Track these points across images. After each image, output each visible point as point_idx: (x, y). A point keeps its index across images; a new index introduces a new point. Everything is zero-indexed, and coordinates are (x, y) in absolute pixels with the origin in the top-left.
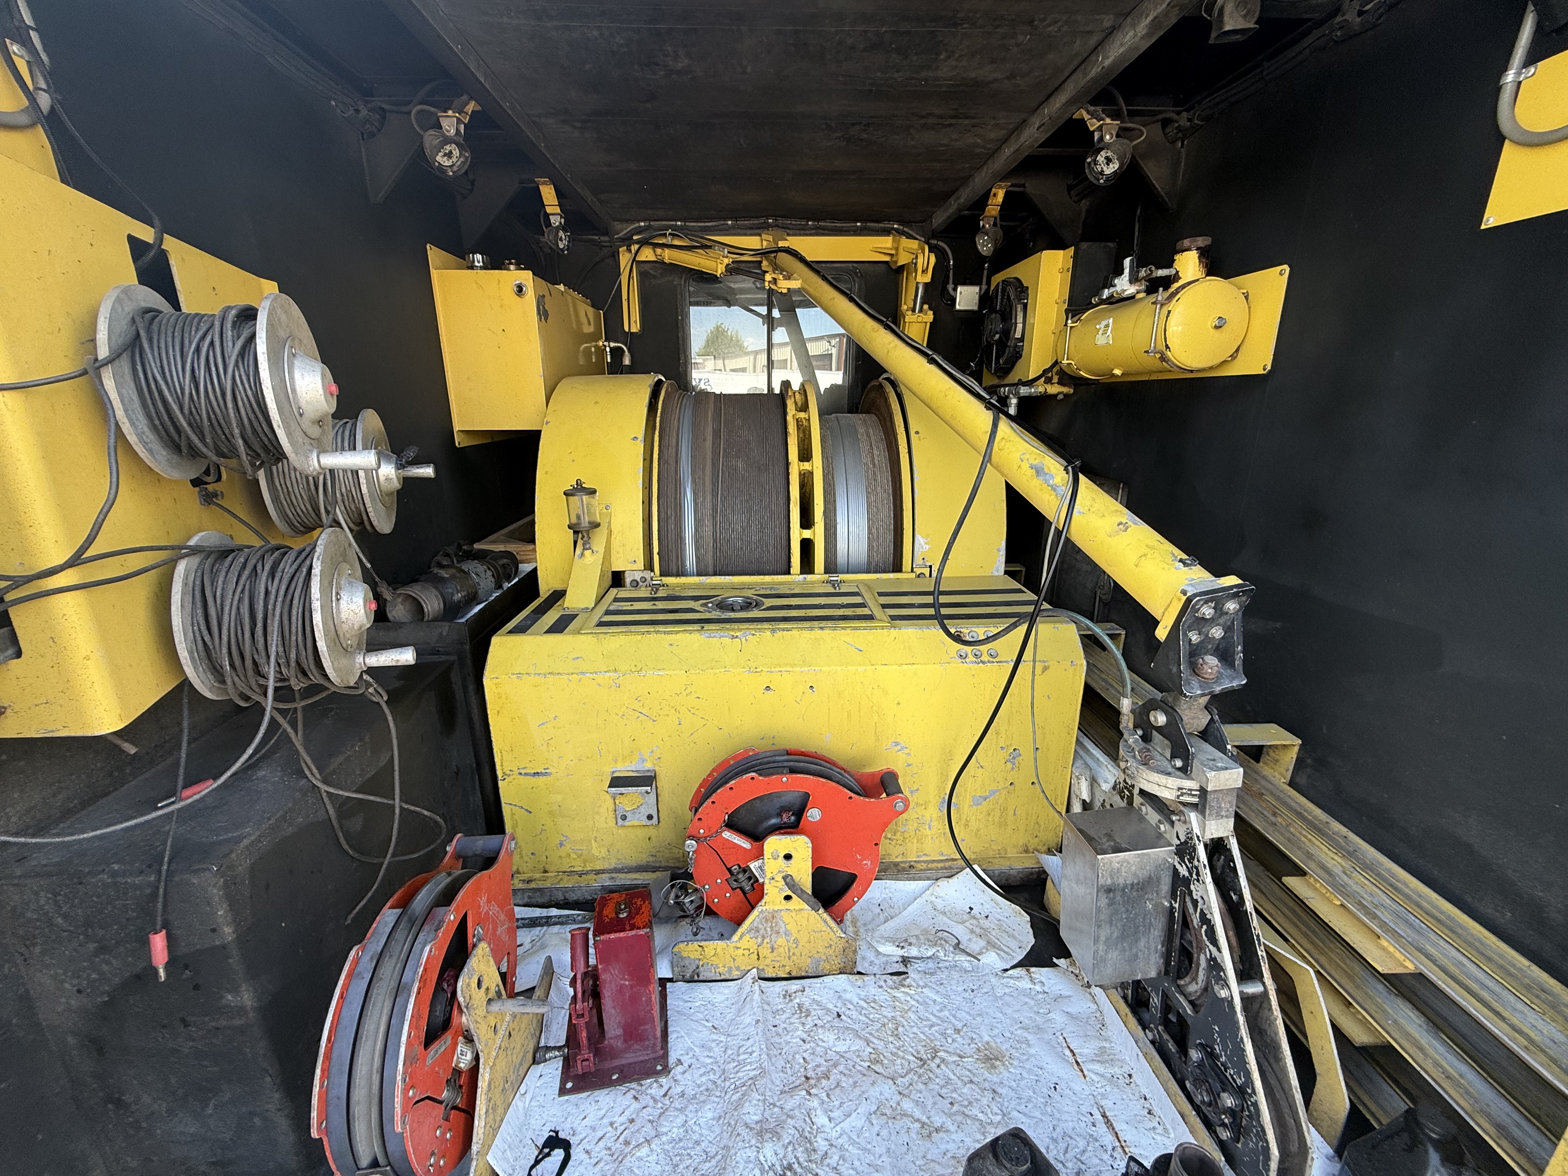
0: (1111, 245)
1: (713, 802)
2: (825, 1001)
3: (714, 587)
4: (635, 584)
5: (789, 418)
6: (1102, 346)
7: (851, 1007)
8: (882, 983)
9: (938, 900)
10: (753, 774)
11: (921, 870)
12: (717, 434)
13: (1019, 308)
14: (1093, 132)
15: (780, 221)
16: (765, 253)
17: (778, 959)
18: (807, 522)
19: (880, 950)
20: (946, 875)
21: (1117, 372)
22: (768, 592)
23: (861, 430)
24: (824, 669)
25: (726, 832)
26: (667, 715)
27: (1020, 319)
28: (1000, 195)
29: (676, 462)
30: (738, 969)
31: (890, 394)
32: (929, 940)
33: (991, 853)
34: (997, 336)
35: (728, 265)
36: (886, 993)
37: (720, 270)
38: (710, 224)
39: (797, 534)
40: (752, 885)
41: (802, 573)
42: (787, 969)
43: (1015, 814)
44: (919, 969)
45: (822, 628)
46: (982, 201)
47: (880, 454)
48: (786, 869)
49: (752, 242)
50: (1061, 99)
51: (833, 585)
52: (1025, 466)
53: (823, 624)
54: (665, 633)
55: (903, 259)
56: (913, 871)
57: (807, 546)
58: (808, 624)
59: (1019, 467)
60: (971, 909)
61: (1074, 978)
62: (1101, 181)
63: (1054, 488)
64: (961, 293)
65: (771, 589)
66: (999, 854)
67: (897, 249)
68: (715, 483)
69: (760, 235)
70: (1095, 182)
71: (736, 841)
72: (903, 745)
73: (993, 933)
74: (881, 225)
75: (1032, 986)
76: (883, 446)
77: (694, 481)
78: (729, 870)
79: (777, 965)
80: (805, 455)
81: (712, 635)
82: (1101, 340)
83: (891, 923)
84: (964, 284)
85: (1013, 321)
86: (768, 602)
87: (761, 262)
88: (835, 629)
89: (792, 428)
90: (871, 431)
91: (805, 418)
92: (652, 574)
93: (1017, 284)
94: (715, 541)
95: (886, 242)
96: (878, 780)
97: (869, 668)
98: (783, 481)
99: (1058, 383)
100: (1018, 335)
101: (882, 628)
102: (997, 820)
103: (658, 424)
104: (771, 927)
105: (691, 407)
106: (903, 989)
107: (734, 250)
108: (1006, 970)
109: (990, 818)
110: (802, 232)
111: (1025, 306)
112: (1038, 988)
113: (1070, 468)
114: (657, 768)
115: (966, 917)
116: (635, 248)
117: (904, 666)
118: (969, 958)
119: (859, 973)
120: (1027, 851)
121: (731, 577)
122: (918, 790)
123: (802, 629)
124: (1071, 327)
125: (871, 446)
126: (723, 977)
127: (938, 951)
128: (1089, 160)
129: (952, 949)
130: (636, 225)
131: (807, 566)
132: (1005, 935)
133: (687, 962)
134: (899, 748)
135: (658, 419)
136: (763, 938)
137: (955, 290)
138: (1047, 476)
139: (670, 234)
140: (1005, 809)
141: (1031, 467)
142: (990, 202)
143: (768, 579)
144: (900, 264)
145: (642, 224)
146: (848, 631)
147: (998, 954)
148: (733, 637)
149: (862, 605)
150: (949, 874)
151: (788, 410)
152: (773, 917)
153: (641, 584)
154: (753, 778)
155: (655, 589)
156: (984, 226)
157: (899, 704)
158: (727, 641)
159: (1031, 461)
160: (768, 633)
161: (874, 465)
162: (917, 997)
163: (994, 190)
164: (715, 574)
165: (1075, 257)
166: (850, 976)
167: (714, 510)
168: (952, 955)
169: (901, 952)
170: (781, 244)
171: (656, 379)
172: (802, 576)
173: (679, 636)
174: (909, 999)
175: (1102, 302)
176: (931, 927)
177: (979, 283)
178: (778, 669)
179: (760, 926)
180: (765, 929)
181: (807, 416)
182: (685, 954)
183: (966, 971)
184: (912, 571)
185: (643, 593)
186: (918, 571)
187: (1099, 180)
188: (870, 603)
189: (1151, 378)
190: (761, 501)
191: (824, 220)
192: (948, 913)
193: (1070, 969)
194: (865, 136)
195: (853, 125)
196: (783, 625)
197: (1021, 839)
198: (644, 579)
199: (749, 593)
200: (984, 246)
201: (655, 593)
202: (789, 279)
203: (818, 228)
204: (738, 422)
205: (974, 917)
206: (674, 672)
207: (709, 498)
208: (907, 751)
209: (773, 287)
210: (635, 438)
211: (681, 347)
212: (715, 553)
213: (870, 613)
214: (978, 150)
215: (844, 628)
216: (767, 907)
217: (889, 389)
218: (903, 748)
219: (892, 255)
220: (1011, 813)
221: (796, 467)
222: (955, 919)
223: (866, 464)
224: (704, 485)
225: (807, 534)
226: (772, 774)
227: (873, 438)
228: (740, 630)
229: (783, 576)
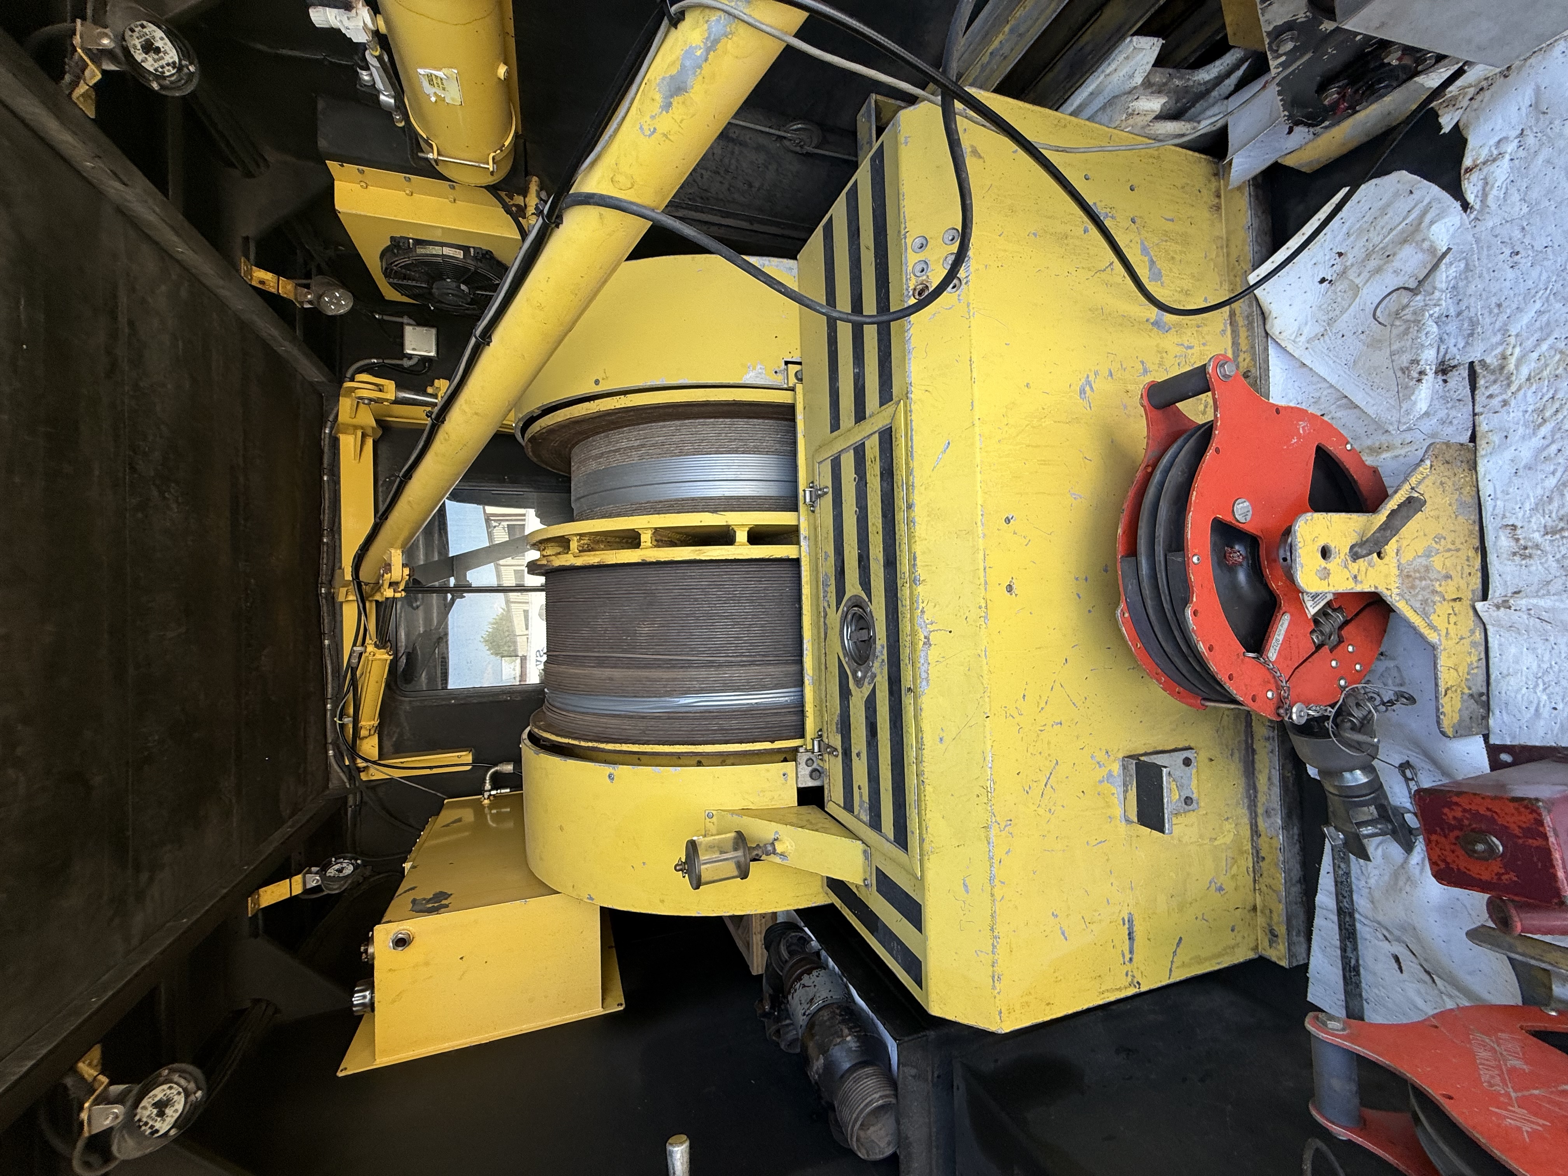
0: (321, 105)
1: (1231, 678)
2: (1539, 491)
3: (821, 666)
4: (816, 773)
5: (579, 562)
6: (462, 90)
7: (1554, 448)
8: (1496, 402)
9: (1306, 331)
10: (1189, 612)
11: (1253, 359)
12: (601, 663)
13: (420, 251)
14: (104, 72)
15: (324, 578)
16: (363, 599)
17: (1459, 568)
18: (725, 537)
19: (1424, 410)
20: (1261, 322)
21: (502, 71)
22: (832, 588)
23: (593, 465)
24: (980, 502)
25: (1270, 655)
26: (1049, 743)
27: (437, 250)
28: (262, 276)
29: (643, 717)
30: (1472, 632)
31: (543, 425)
32: (1406, 332)
33: (1221, 259)
34: (463, 287)
35: (376, 646)
36: (1520, 395)
37: (384, 656)
38: (329, 667)
39: (741, 550)
40: (1334, 610)
41: (798, 543)
42: (1471, 553)
43: (1172, 220)
44: (1461, 345)
45: (910, 507)
46: (272, 300)
47: (627, 438)
48: (1342, 557)
49: (350, 613)
50: (53, 128)
51: (820, 496)
52: (665, 123)
53: (900, 503)
54: (920, 748)
55: (367, 419)
56: (1255, 372)
57: (757, 536)
58: (901, 529)
59: (665, 135)
60: (1323, 280)
61: (1487, 94)
62: (192, 69)
63: (712, 45)
64: (414, 349)
65: (826, 585)
66: (1222, 247)
67: (356, 427)
68: (672, 665)
69: (341, 604)
70: (195, 81)
71: (1281, 638)
72: (1083, 380)
73: (1376, 240)
74: (326, 449)
75: (1507, 157)
76: (615, 435)
77: (670, 694)
78: (1319, 647)
79: (1467, 570)
80: (631, 539)
81: (924, 675)
82: (453, 94)
83: (1358, 398)
84: (402, 345)
85: (440, 260)
86: (853, 587)
87: (377, 601)
88: (910, 487)
89: (593, 559)
90: (594, 452)
91: (578, 541)
92: (801, 750)
93: (388, 254)
94: (752, 663)
95: (348, 443)
96: (1158, 414)
97: (977, 430)
98: (668, 570)
99: (525, 197)
100: (460, 254)
101: (908, 412)
102: (1179, 248)
103: (590, 744)
104: (1421, 579)
105: (567, 697)
106: (1511, 367)
107: (361, 638)
108: (1466, 206)
109: (1178, 258)
110: (337, 549)
111: (419, 242)
112: (1511, 147)
113: (673, 9)
114: (1121, 755)
115: (1340, 286)
116: (361, 763)
117: (975, 375)
118: (1443, 266)
119: (1473, 438)
120: (1218, 208)
121: (805, 641)
122: (1142, 362)
123: (911, 536)
124: (439, 154)
125: (615, 451)
126: (1483, 655)
127: (1431, 316)
128: (155, 86)
129: (1419, 298)
130: (332, 760)
131: (788, 535)
132: (1381, 222)
133: (1466, 714)
134: (1087, 388)
135: (583, 744)
136: (1434, 592)
137: (410, 357)
138: (688, 63)
139: (340, 719)
140: (1166, 233)
141: (667, 106)
142: (273, 290)
143: (806, 590)
144: (374, 424)
145: (331, 753)
146: (915, 464)
147: (1432, 223)
148: (927, 643)
149: (860, 451)
150: (1260, 318)
151: (568, 564)
152: (1408, 576)
153: (815, 766)
154: (1195, 613)
155: (826, 749)
156: (310, 302)
157: (1028, 385)
158: (933, 654)
159: (656, 108)
160: (920, 589)
161: (643, 446)
162: (1529, 344)
163: (254, 283)
164: (801, 662)
165: (342, 159)
166: (1481, 452)
167: (709, 665)
168: (1437, 294)
169: (1430, 377)
170: (348, 577)
171: (527, 742)
172: (803, 543)
173: (926, 726)
174: (1535, 355)
175: (400, 105)
176: (1362, 337)
177: (401, 326)
178: (981, 573)
179: (1420, 597)
180: (1423, 589)
181: (575, 539)
182: (1456, 718)
183: (1467, 268)
184: (793, 389)
185: (834, 766)
186: (793, 380)
187: (191, 74)
188: (855, 438)
189: (512, 33)
190: (696, 600)
191: (320, 523)
192: (1331, 315)
193: (1465, 103)
194: (157, 455)
195: (133, 469)
196: (904, 566)
197: (1203, 214)
198: (808, 763)
199: (834, 618)
200: (338, 304)
201: (836, 750)
202: (390, 565)
203: (332, 530)
204: (585, 632)
205: (1343, 274)
206: (988, 737)
207: (693, 673)
208: (1092, 378)
209: (402, 586)
210: (611, 777)
211: (491, 699)
212: (768, 663)
213: (877, 435)
214: (184, 293)
215: (910, 472)
216: (1393, 586)
217: (536, 427)
218: (1089, 383)
219: (364, 436)
220: (1169, 226)
221: (648, 552)
222: (1345, 304)
223: (641, 457)
224: (674, 680)
225: (742, 536)
226: (1186, 581)
227: (603, 449)
228: (914, 633)
229: (803, 568)
